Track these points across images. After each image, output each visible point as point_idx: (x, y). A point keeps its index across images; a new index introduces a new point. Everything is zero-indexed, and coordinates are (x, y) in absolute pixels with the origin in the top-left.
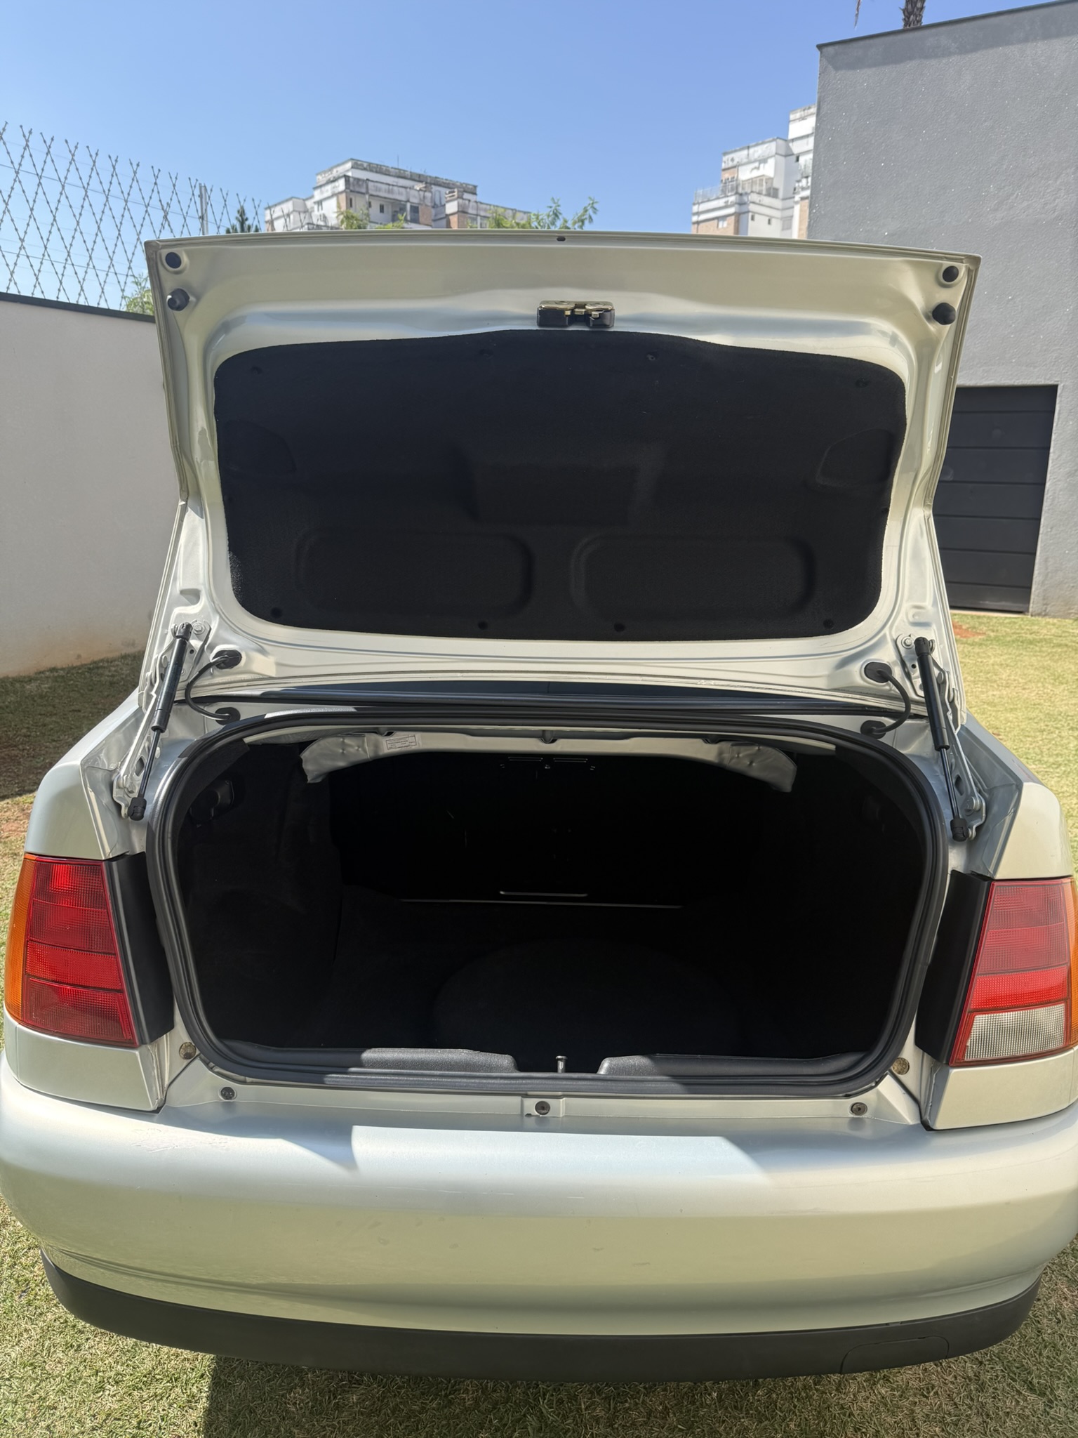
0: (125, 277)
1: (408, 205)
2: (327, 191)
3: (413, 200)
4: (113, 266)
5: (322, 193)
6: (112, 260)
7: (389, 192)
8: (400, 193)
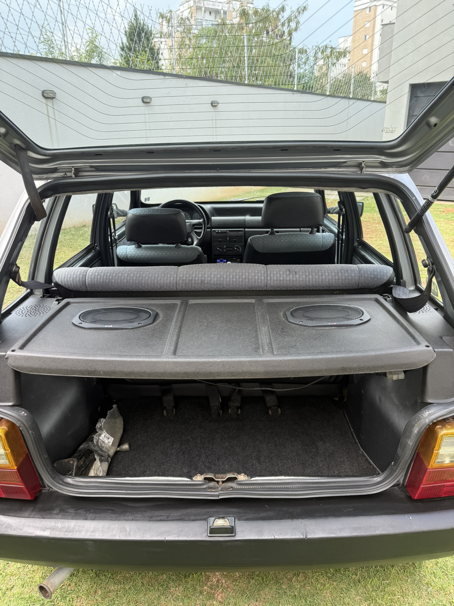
0: (16, 34)
1: (222, 12)
2: (186, 7)
3: (224, 9)
4: (7, 28)
5: (183, 7)
6: (6, 24)
7: (214, 5)
8: (218, 6)
